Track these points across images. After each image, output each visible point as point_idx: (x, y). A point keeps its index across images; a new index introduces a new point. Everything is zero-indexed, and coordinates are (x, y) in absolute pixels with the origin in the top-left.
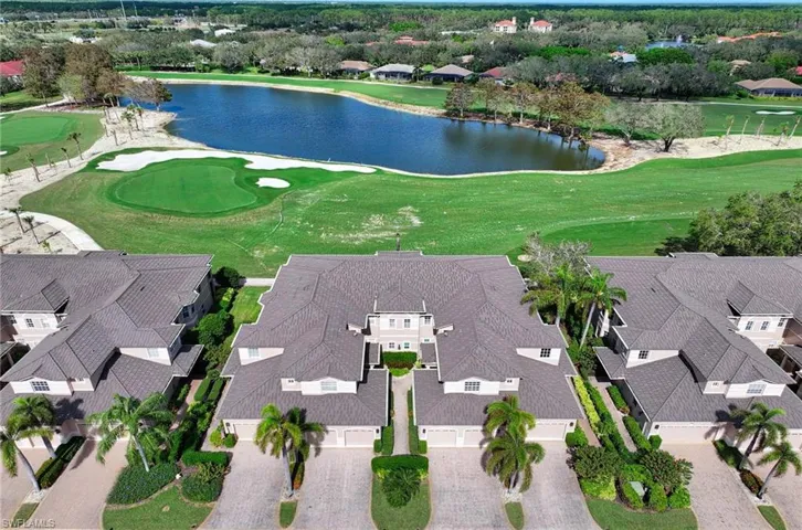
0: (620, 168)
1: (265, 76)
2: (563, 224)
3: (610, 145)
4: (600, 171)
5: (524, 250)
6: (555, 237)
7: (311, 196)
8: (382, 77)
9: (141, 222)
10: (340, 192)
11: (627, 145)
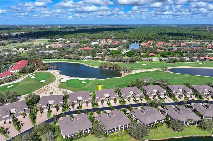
0: (124, 76)
1: (66, 59)
2: (117, 85)
3: (122, 72)
4: (121, 77)
5: (114, 88)
6: (117, 86)
7: (90, 83)
8: (86, 59)
9: (74, 88)
10: (93, 83)
11: (125, 72)
